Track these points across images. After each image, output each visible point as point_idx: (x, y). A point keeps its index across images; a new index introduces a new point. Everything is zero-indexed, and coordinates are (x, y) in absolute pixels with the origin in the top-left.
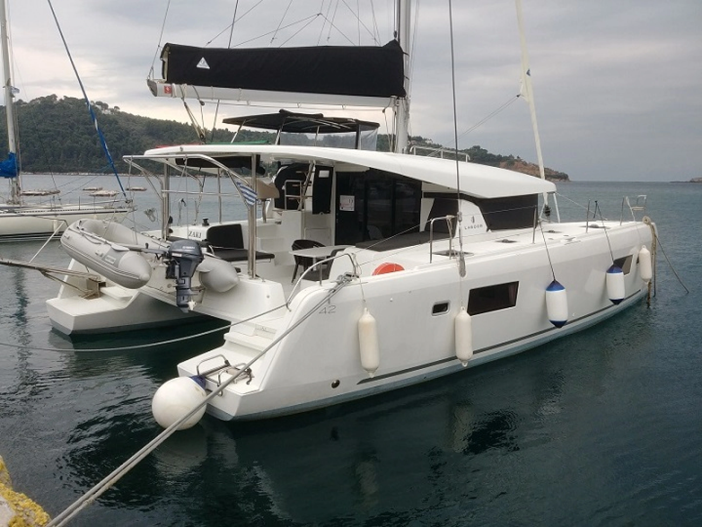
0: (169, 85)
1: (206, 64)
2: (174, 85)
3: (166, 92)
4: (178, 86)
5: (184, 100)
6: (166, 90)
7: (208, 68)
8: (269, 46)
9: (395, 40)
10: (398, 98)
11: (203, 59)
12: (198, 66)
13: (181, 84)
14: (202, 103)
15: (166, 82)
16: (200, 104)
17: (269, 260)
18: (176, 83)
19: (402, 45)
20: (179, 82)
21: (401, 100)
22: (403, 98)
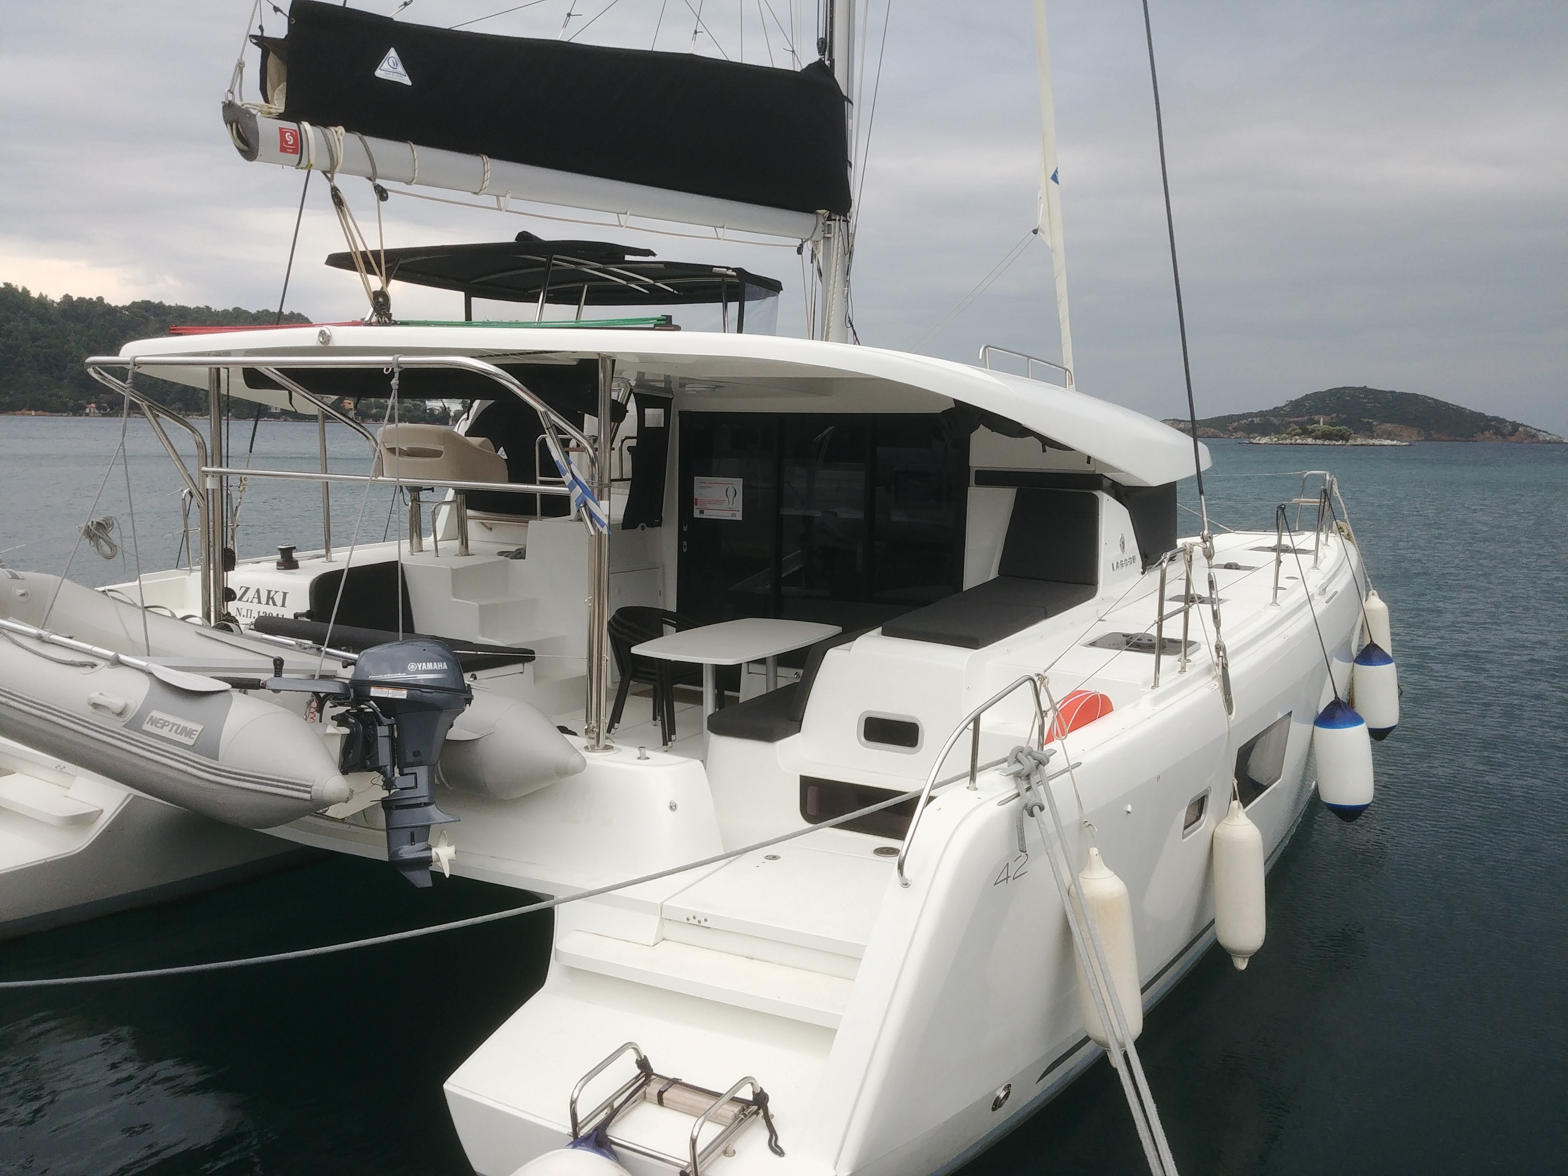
0: (293, 126)
1: (400, 68)
2: (306, 125)
3: (283, 149)
4: (318, 130)
5: (330, 180)
6: (283, 139)
7: (407, 81)
8: (561, 35)
9: (820, 63)
10: (829, 219)
11: (392, 53)
12: (379, 73)
13: (326, 125)
14: (382, 194)
15: (281, 117)
16: (374, 197)
17: (518, 667)
18: (312, 124)
19: (839, 75)
20: (322, 120)
21: (837, 223)
22: (842, 218)
